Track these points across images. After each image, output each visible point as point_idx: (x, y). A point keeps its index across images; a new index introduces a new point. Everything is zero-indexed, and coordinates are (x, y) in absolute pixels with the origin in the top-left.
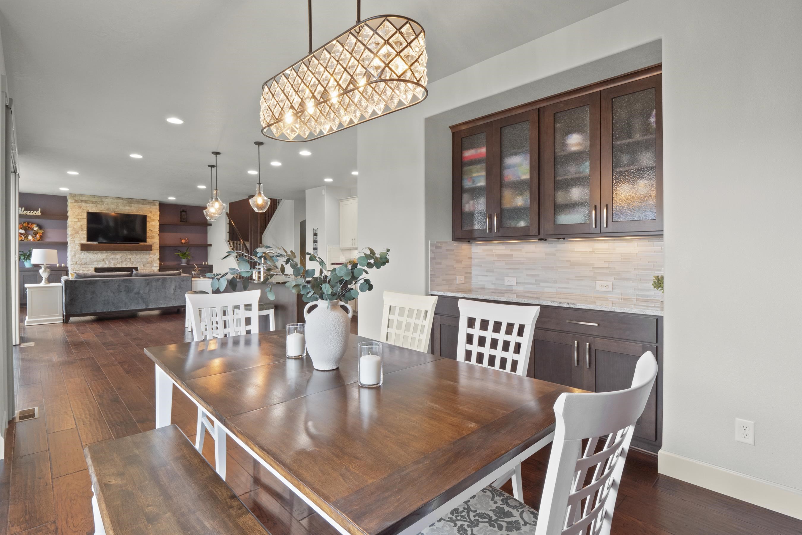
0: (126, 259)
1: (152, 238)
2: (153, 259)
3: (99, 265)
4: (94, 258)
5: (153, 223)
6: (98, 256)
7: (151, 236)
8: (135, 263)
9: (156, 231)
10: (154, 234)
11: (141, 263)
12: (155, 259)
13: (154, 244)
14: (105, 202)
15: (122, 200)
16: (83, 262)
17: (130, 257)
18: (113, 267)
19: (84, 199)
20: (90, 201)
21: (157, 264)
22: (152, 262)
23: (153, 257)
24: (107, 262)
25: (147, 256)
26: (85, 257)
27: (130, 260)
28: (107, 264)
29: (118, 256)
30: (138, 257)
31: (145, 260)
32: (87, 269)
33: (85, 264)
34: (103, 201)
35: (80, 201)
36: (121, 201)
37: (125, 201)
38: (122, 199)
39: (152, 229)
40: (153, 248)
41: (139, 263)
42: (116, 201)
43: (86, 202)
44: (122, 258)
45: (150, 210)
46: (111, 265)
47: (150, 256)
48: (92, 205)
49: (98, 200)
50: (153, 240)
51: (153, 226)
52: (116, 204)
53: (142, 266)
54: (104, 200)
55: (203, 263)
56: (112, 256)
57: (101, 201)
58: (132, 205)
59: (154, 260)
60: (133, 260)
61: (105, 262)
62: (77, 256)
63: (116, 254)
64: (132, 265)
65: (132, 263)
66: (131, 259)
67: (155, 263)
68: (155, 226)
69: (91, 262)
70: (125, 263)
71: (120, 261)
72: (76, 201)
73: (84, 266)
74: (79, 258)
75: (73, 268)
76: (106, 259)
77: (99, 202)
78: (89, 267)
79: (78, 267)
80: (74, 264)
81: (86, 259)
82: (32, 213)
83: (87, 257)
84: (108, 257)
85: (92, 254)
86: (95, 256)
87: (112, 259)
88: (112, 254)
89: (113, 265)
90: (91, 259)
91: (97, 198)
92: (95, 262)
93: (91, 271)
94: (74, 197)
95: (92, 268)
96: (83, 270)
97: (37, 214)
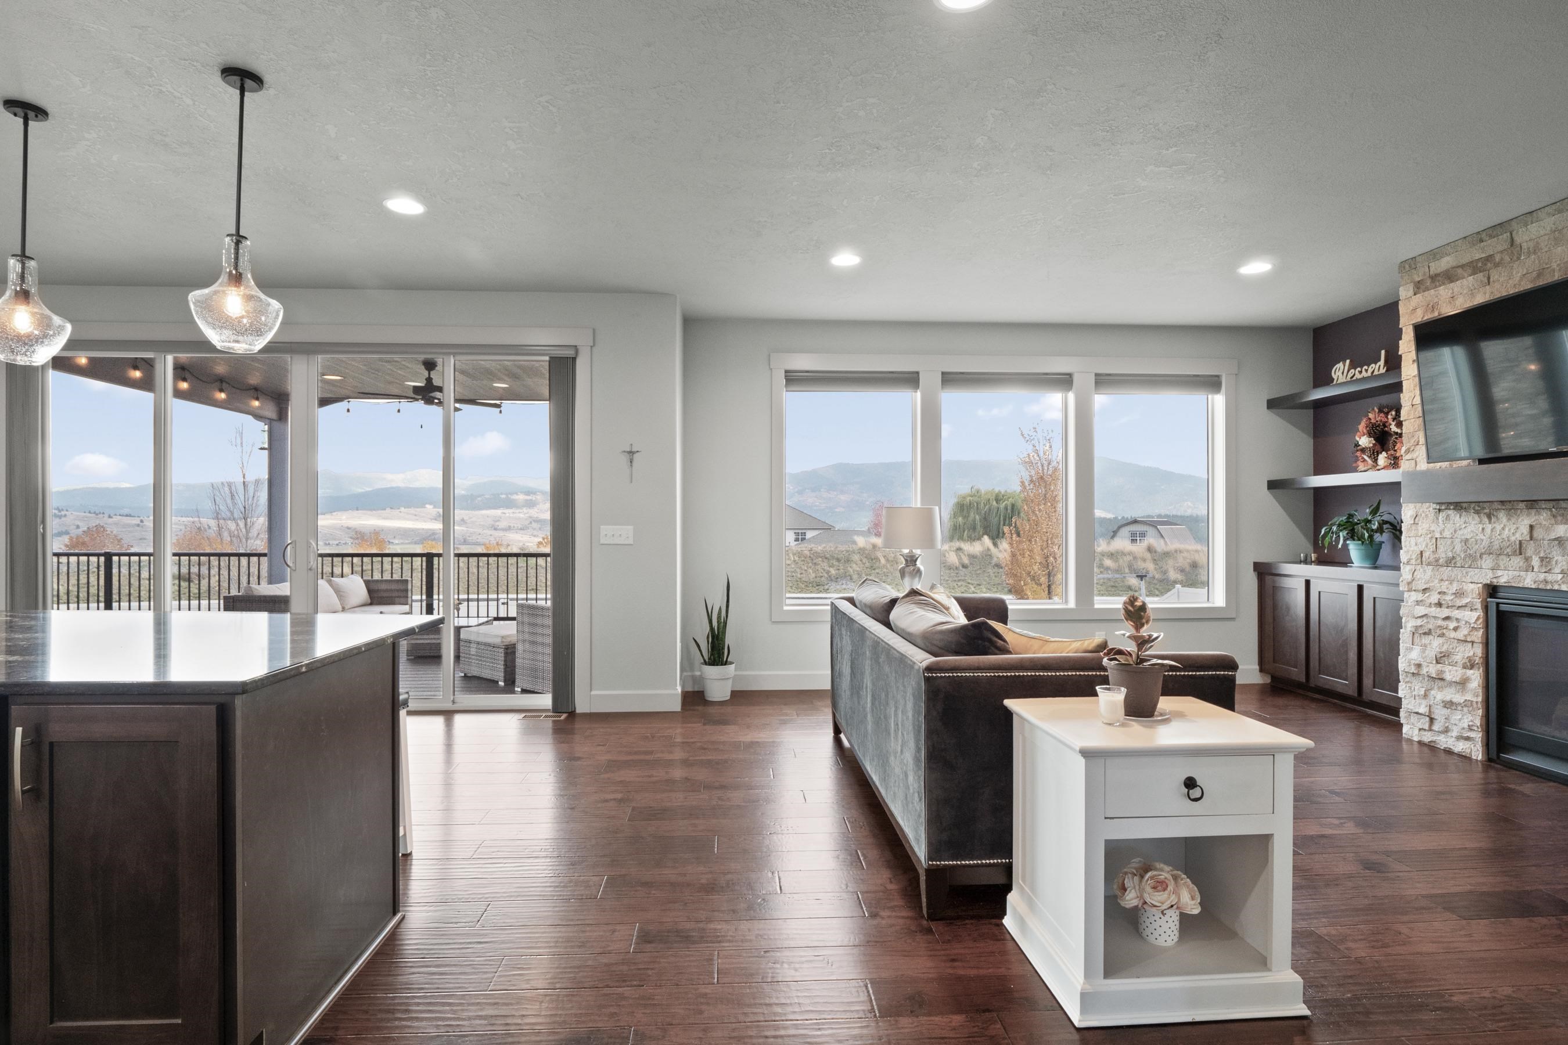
3: (1499, 573)
4: (1481, 536)
6: (1499, 527)
14: (1525, 246)
16: (1443, 554)
19: (1445, 263)
20: (1462, 266)
24: (1535, 562)
26: (1447, 534)
28: (1536, 569)
32: (1455, 587)
33: (1450, 562)
34: (1518, 240)
35: (1428, 282)
43: (1449, 277)
46: (1550, 577)
48: (1470, 281)
49: (1496, 246)
54: (1523, 236)
57: (1506, 246)
61: (1527, 559)
62: (1424, 526)
69: (1472, 560)
72: (1419, 287)
73: (1446, 572)
74: (1430, 536)
75: (1410, 580)
76: (1532, 542)
77: (1497, 258)
78: (1464, 580)
79: (1425, 575)
80: (1413, 562)
81: (1452, 542)
82: (1364, 374)
83: (1455, 531)
84: (1538, 533)
85: (1476, 516)
86: (1483, 529)
87: (1557, 542)
88: (1559, 518)
89: (1560, 576)
90: (1466, 540)
91: (1491, 237)
92: (1484, 556)
93: (1468, 600)
94: (1413, 271)
95: (1472, 586)
96: (1440, 593)
97: (1376, 373)
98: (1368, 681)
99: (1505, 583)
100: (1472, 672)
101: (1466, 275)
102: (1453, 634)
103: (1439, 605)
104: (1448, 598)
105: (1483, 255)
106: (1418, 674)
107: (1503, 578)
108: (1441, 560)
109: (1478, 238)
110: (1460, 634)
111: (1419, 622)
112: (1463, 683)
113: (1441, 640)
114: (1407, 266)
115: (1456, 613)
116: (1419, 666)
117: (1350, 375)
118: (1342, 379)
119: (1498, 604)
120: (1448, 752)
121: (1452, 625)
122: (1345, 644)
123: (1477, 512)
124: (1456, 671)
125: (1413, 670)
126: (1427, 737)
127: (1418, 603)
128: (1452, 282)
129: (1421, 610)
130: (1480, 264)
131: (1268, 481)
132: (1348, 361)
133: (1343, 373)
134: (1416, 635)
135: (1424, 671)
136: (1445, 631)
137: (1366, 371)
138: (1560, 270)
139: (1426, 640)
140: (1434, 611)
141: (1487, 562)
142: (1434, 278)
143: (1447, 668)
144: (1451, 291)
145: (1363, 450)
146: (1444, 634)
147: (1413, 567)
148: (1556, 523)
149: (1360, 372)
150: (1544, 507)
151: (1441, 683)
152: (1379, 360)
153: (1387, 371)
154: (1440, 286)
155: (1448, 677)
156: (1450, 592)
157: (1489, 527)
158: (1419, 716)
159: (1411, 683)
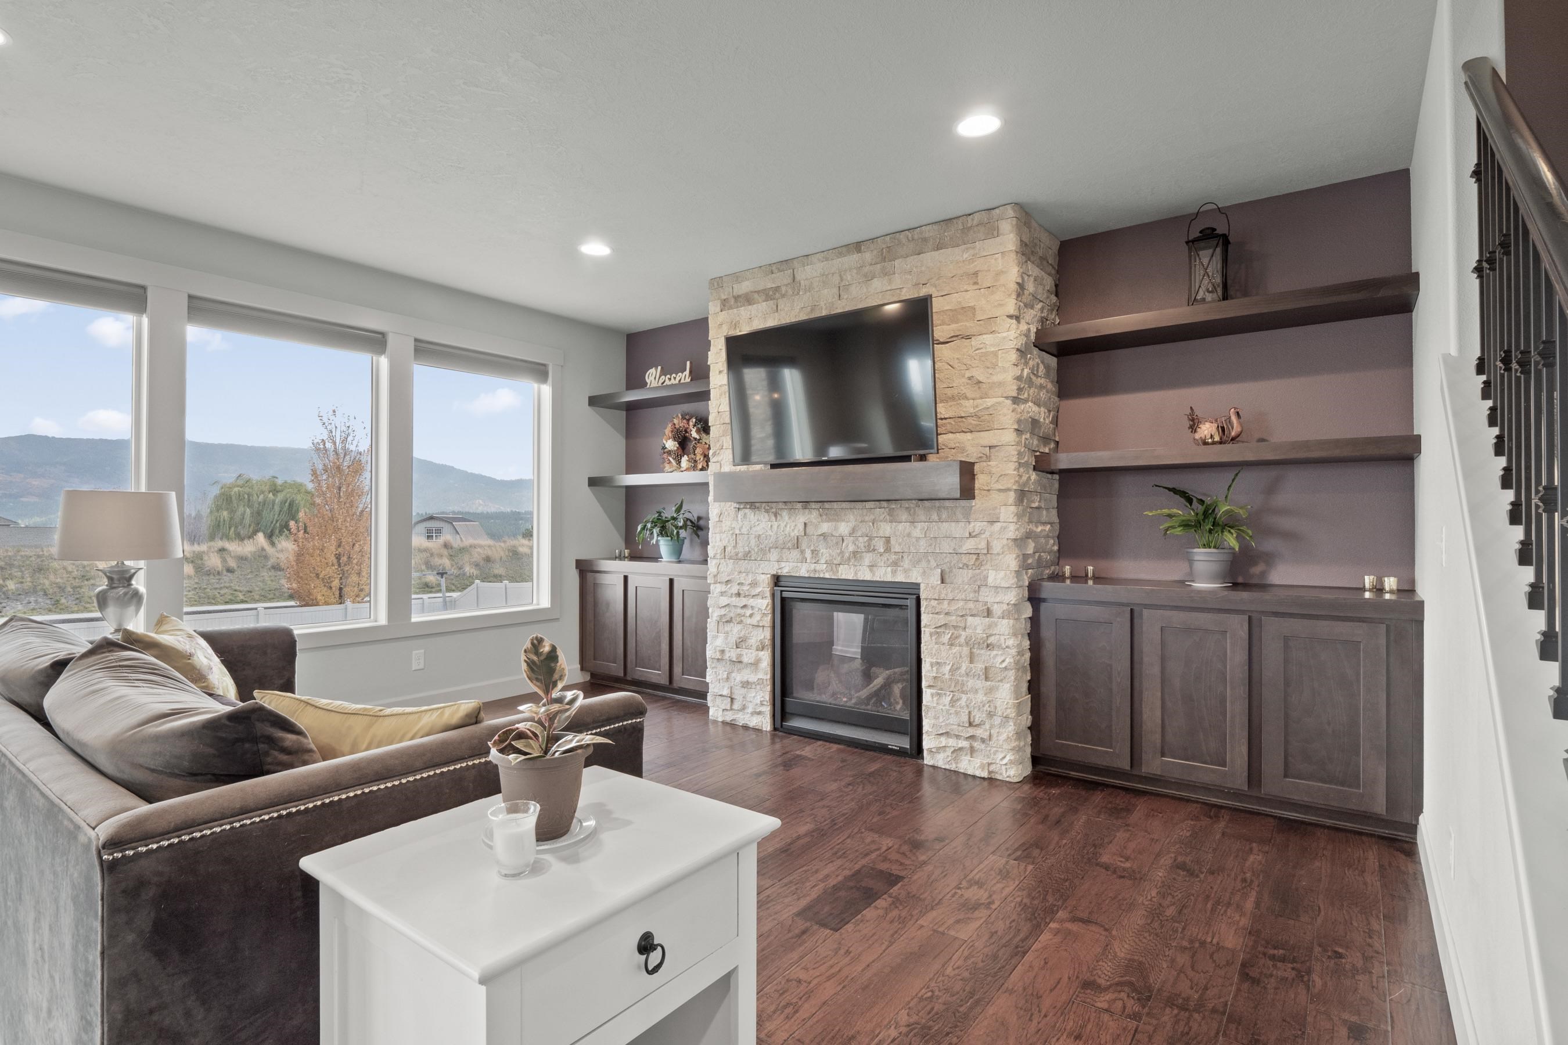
0: (871, 539)
1: (981, 423)
2: (983, 545)
3: (783, 564)
4: (770, 533)
5: (987, 339)
7: (976, 416)
8: (906, 563)
9: (1000, 384)
10: (989, 402)
11: (933, 564)
12: (997, 546)
13: (988, 458)
15: (859, 251)
16: (741, 549)
17: (886, 529)
18: (827, 576)
19: (745, 287)
20: (758, 292)
21: (1002, 574)
22: (979, 558)
23: (987, 534)
24: (808, 554)
25: (957, 529)
26: (744, 530)
27: (888, 550)
28: (808, 561)
29: (844, 528)
30: (917, 531)
31: (947, 547)
32: (750, 578)
33: (747, 556)
34: (798, 278)
35: (732, 301)
36: (854, 258)
37: (868, 256)
38: (857, 247)
39: (979, 374)
40: (980, 481)
41: (924, 564)
42: (838, 263)
43: (747, 299)
44: (859, 533)
45: (971, 268)
46: (818, 567)
47: (972, 524)
48: (763, 305)
49: (782, 279)
50: (987, 438)
51: (986, 354)
52: (836, 279)
53: (936, 580)
54: (801, 275)
55: (1368, 581)
56: (825, 527)
57: (790, 280)
58: (897, 262)
59: (988, 547)
60: (897, 549)
61: (802, 552)
62: (727, 524)
63: (836, 518)
64: (894, 572)
65: (895, 564)
66: (893, 541)
67: (997, 569)
68: (995, 354)
69: (763, 553)
70: (868, 558)
71: (851, 548)
72: (725, 305)
73: (744, 565)
74: (731, 532)
75: (715, 573)
76: (805, 537)
77: (783, 289)
78: (757, 571)
79: (727, 568)
80: (718, 556)
81: (748, 538)
82: (673, 381)
83: (751, 528)
84: (810, 530)
85: (766, 515)
86: (771, 526)
87: (822, 537)
88: (824, 517)
89: (825, 565)
90: (759, 536)
91: (780, 270)
92: (772, 550)
93: (760, 589)
94: (720, 289)
95: (763, 576)
96: (739, 584)
97: (682, 381)
98: (677, 669)
99: (787, 573)
100: (763, 653)
101: (760, 300)
102: (749, 621)
103: (738, 595)
104: (746, 588)
105: (774, 286)
106: (722, 659)
107: (786, 569)
108: (740, 555)
109: (770, 269)
110: (754, 621)
111: (723, 612)
112: (756, 664)
113: (740, 627)
114: (716, 284)
115: (751, 602)
116: (723, 652)
117: (661, 381)
118: (654, 384)
119: (782, 591)
120: (746, 727)
121: (748, 612)
122: (658, 636)
123: (767, 511)
124: (751, 653)
125: (718, 656)
126: (729, 717)
127: (722, 594)
128: (750, 304)
129: (724, 601)
130: (771, 293)
131: (589, 478)
132: (659, 368)
133: (655, 378)
134: (721, 623)
135: (727, 656)
136: (743, 618)
137: (675, 378)
138: (826, 308)
139: (728, 627)
140: (735, 601)
141: (774, 555)
142: (737, 298)
143: (744, 652)
144: (749, 313)
145: (669, 453)
146: (742, 621)
147: (718, 561)
148: (822, 521)
149: (670, 379)
150: (813, 507)
151: (739, 666)
152: (685, 370)
153: (691, 380)
154: (741, 306)
155: (745, 659)
156: (747, 583)
157: (775, 524)
158: (723, 698)
159: (716, 668)
